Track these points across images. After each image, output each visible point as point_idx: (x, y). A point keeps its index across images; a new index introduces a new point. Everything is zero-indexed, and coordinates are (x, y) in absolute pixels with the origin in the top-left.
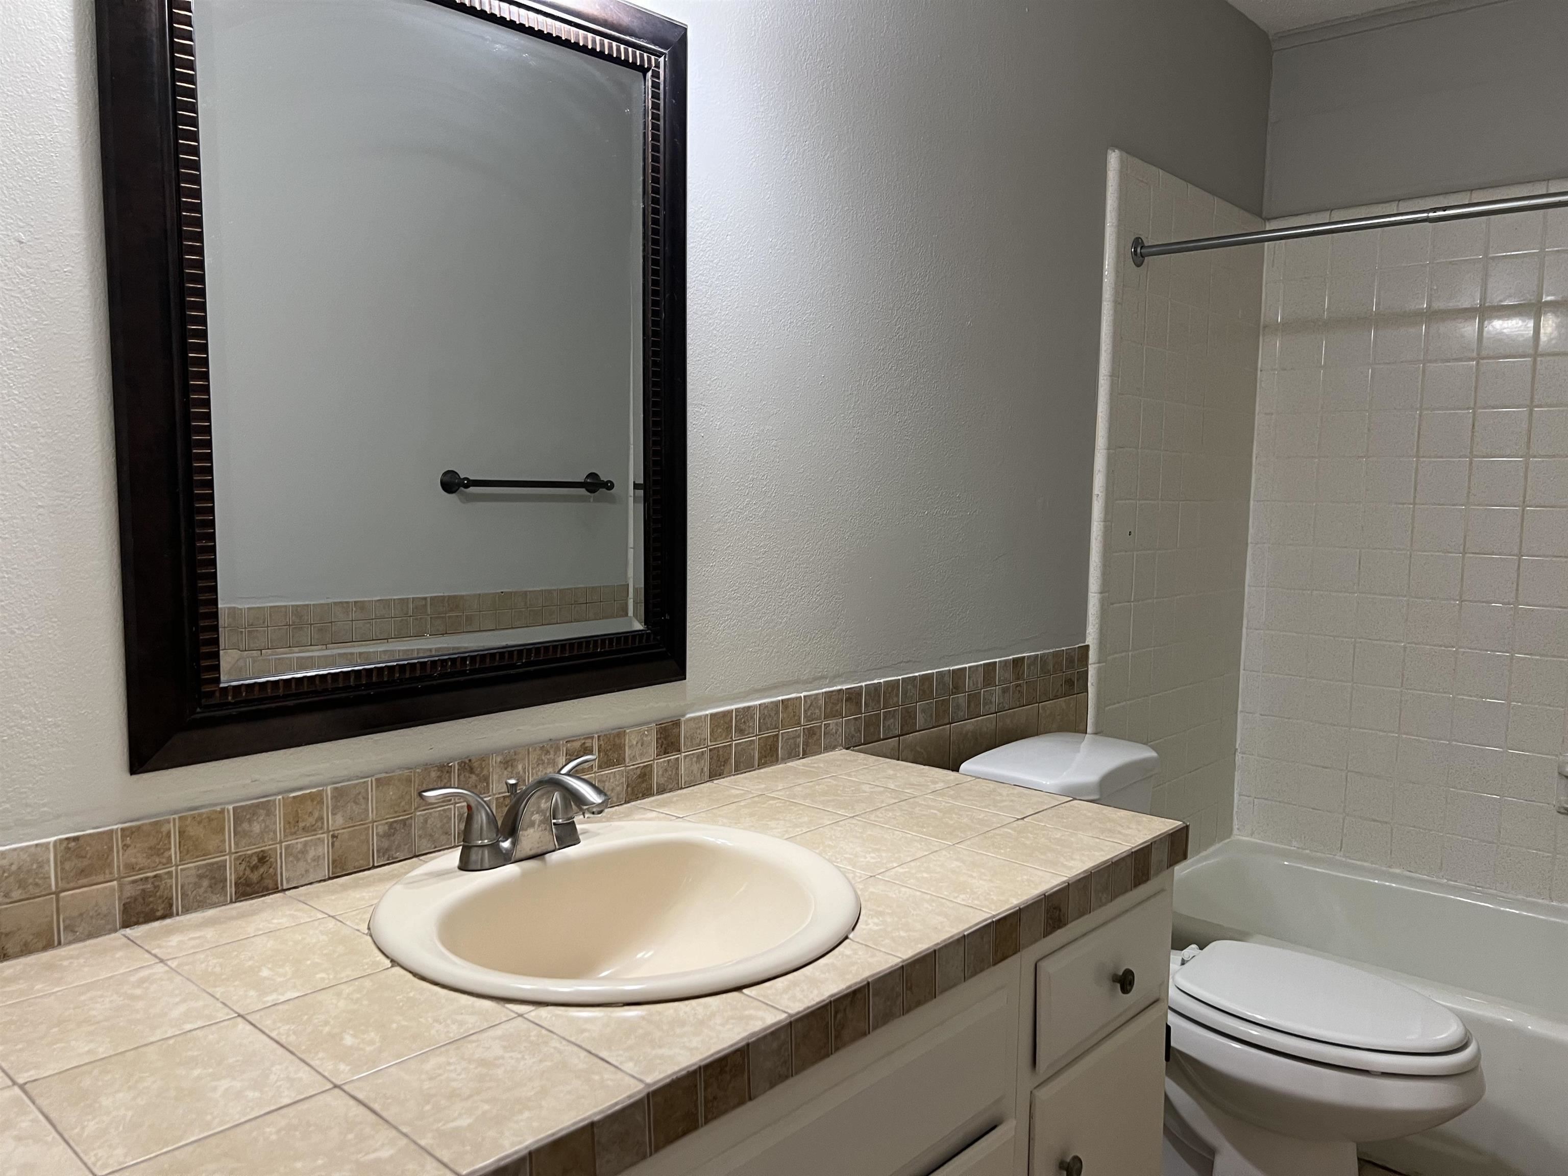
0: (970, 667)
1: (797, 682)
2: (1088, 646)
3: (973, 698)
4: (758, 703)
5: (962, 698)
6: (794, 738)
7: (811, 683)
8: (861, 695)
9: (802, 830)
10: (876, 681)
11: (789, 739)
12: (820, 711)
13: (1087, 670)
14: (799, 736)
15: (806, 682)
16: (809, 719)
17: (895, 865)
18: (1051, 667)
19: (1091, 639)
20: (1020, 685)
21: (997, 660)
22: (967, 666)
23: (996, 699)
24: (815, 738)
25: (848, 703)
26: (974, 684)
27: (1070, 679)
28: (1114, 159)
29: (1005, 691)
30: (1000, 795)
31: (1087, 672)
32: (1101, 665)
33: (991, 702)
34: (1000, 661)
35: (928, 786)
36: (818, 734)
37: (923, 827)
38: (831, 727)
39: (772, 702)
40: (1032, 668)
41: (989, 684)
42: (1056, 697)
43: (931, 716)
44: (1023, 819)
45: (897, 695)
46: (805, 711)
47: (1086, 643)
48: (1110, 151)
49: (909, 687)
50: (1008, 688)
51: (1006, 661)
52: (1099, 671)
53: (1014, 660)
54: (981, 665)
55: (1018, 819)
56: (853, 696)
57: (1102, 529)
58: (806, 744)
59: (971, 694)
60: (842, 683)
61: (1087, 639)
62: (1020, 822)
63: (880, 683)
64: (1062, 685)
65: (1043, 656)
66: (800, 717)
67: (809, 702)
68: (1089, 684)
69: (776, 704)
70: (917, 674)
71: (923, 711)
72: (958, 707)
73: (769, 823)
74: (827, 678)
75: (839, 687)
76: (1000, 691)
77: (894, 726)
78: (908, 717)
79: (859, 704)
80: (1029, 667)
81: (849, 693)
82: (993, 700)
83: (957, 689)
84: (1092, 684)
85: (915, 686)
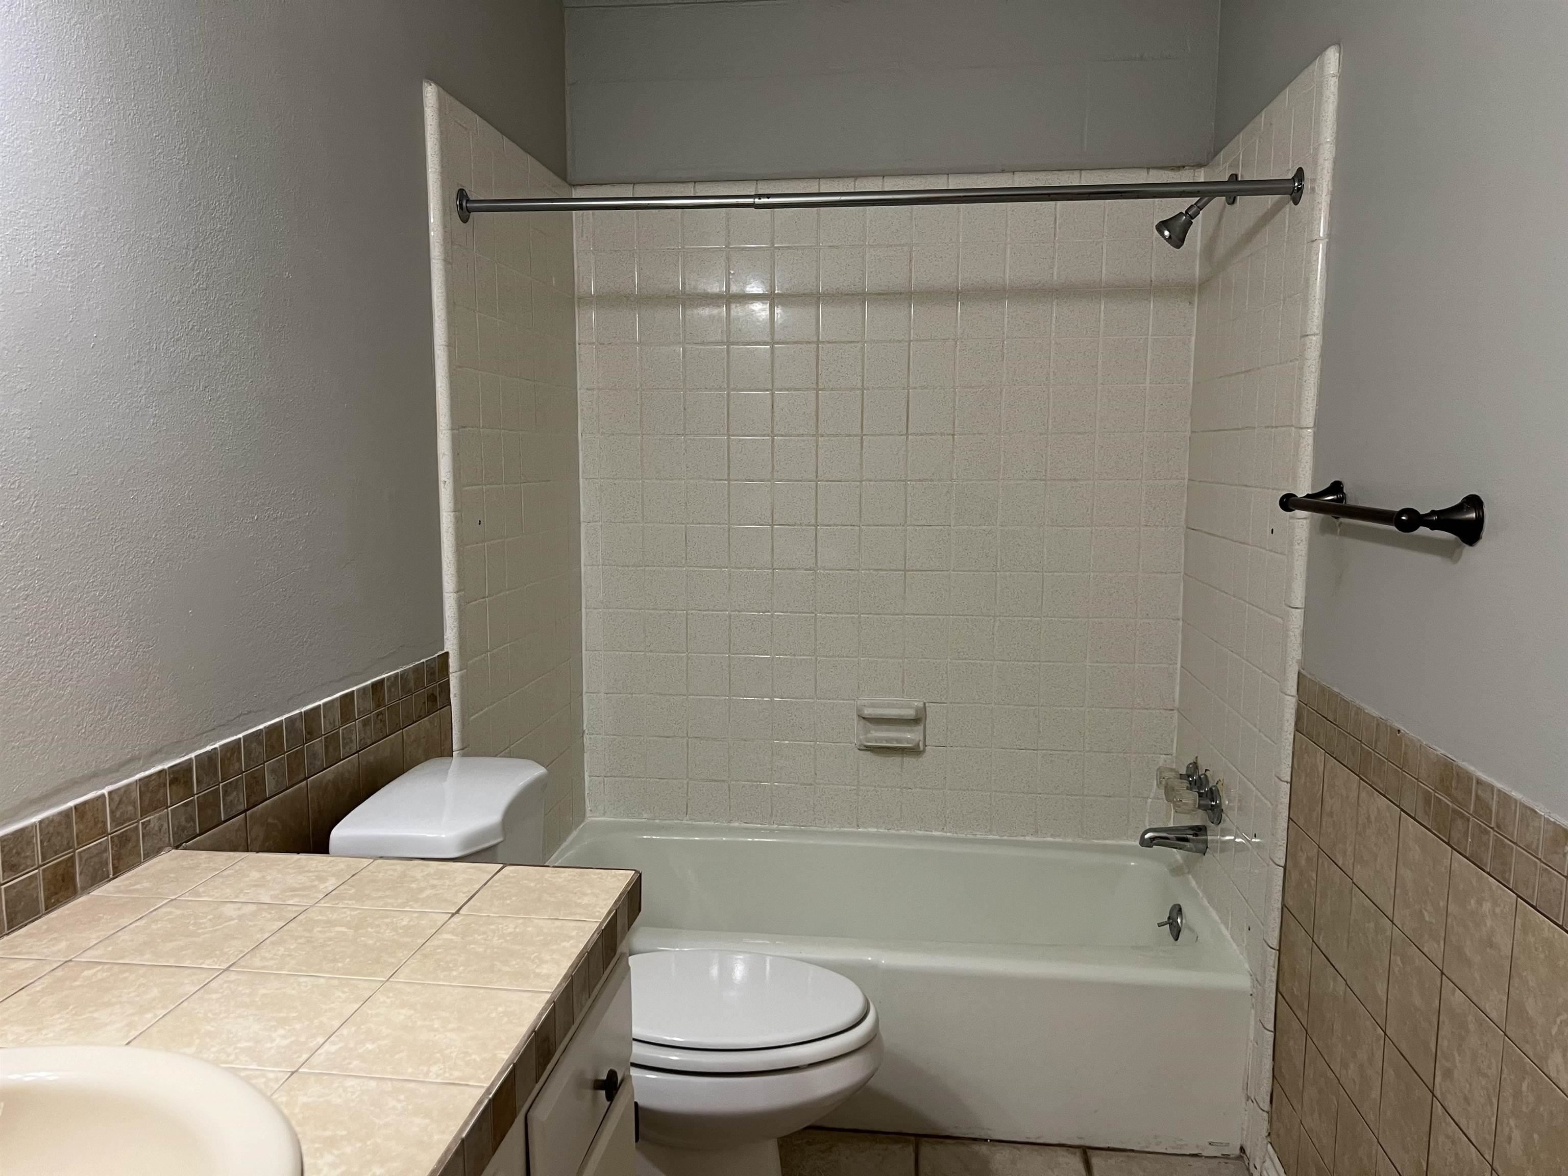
0: (325, 704)
1: (95, 775)
2: (447, 653)
3: (331, 741)
4: (36, 819)
5: (318, 743)
6: (97, 854)
7: (117, 771)
8: (190, 770)
9: (155, 1016)
10: (209, 748)
11: (91, 858)
12: (136, 809)
13: (449, 680)
14: (106, 850)
15: (110, 771)
16: (117, 822)
17: (321, 1040)
18: (412, 684)
19: (450, 644)
20: (381, 713)
21: (354, 688)
22: (321, 702)
23: (356, 737)
24: (130, 845)
25: (174, 787)
26: (330, 724)
27: (433, 694)
28: (430, 93)
29: (366, 723)
30: (415, 880)
31: (448, 682)
32: (462, 672)
33: (351, 741)
34: (358, 690)
35: (315, 886)
36: (134, 839)
37: (335, 961)
38: (152, 825)
39: (60, 813)
40: (393, 690)
41: (348, 719)
42: (420, 718)
43: (284, 775)
44: (458, 912)
45: (239, 760)
46: (112, 812)
47: (446, 650)
48: (425, 84)
49: (253, 746)
50: (369, 719)
51: (364, 688)
52: (462, 680)
53: (374, 685)
54: (337, 698)
55: (453, 915)
56: (179, 775)
57: (453, 520)
58: (117, 858)
59: (327, 737)
60: (162, 761)
61: (446, 646)
62: (456, 919)
63: (215, 749)
64: (424, 703)
65: (403, 673)
66: (105, 823)
67: (117, 799)
68: (452, 696)
69: (66, 814)
70: (261, 727)
71: (273, 771)
72: (314, 756)
73: (96, 1015)
74: (140, 759)
75: (159, 768)
76: (360, 724)
77: (238, 800)
78: (255, 783)
79: (188, 784)
80: (389, 690)
81: (173, 772)
82: (354, 737)
83: (311, 733)
84: (455, 696)
85: (260, 743)
